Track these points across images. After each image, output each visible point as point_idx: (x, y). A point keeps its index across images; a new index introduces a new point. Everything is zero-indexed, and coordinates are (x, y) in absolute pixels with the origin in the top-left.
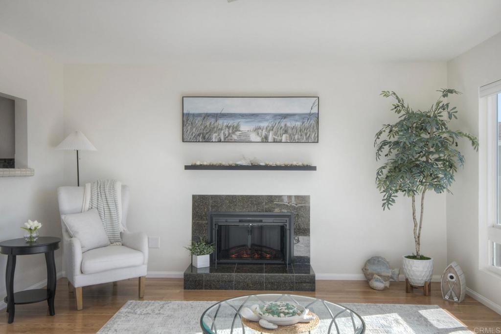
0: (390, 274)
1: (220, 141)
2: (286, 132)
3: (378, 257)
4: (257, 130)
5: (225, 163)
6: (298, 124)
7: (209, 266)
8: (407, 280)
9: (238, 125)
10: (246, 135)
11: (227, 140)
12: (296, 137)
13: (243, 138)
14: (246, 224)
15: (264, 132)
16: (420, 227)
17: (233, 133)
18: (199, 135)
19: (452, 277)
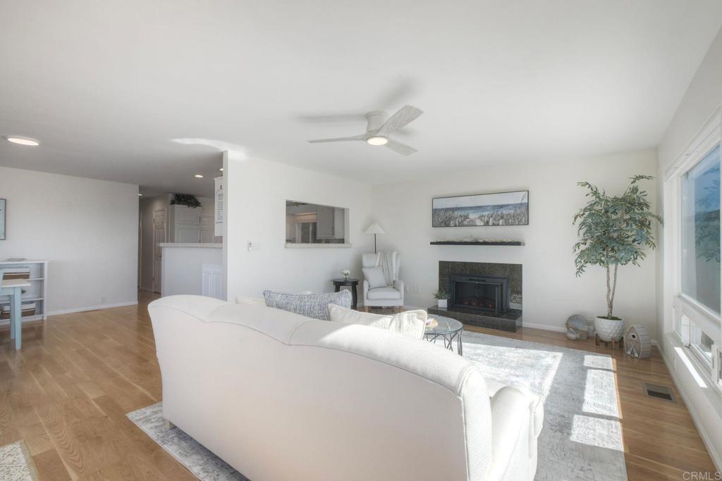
0: (586, 330)
1: (455, 226)
2: (502, 218)
3: (577, 315)
4: (481, 217)
5: (456, 240)
6: (512, 212)
7: (446, 306)
8: (597, 335)
9: (468, 215)
10: (472, 221)
11: (461, 225)
12: (510, 221)
13: (471, 223)
14: (474, 282)
15: (486, 219)
16: (613, 294)
17: (465, 220)
18: (442, 222)
19: (634, 336)
